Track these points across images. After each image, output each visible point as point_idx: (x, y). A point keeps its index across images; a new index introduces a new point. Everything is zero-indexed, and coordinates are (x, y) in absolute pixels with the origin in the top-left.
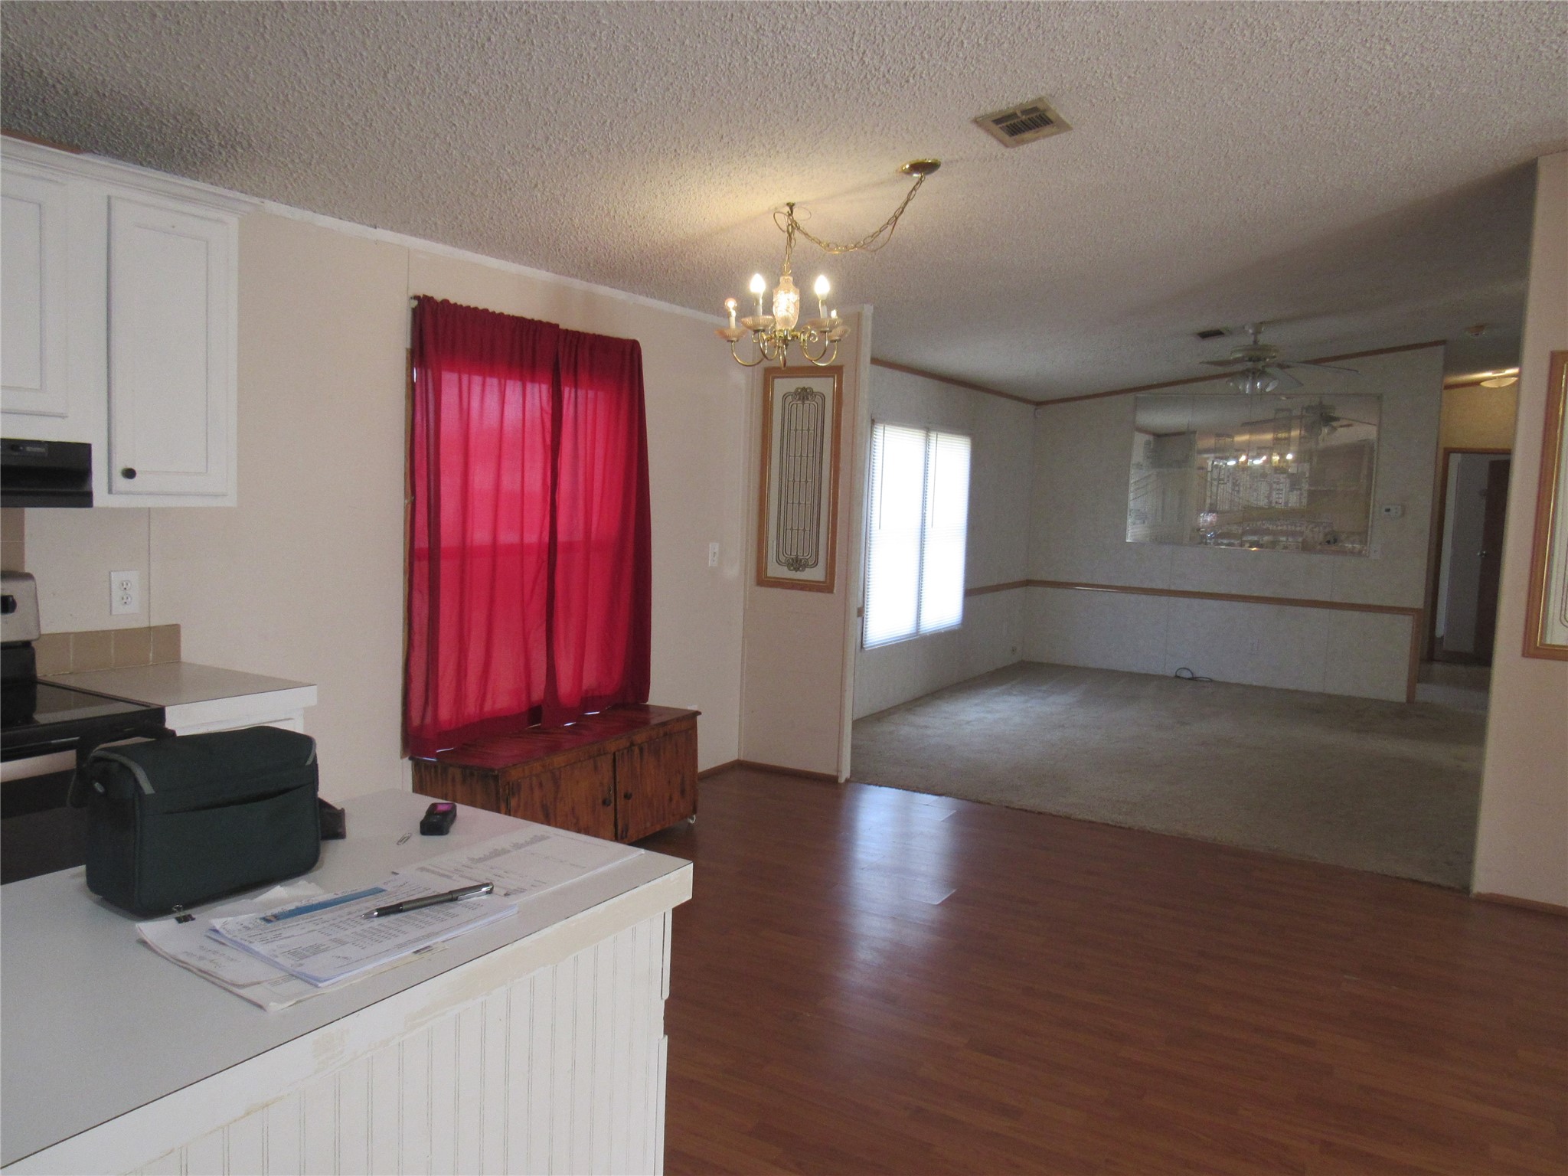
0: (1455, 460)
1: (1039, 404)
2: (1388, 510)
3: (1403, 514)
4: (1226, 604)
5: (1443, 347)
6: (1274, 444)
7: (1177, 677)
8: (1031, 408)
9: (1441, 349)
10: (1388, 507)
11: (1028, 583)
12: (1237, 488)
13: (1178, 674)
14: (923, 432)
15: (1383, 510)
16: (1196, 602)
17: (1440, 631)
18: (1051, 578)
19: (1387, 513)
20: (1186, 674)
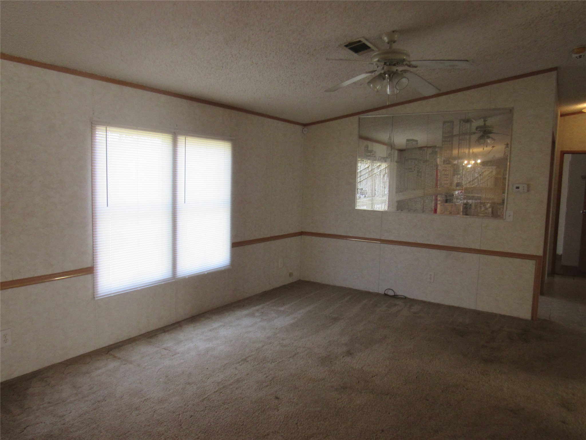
0: (568, 158)
1: (305, 125)
2: (518, 188)
3: (528, 191)
4: (414, 249)
5: (556, 72)
6: (443, 145)
7: (385, 295)
8: (300, 127)
9: (554, 74)
10: (518, 186)
11: (302, 233)
12: (420, 174)
13: (386, 293)
14: (172, 135)
15: (515, 188)
16: (397, 247)
17: (560, 250)
18: (314, 231)
19: (517, 190)
20: (391, 293)
